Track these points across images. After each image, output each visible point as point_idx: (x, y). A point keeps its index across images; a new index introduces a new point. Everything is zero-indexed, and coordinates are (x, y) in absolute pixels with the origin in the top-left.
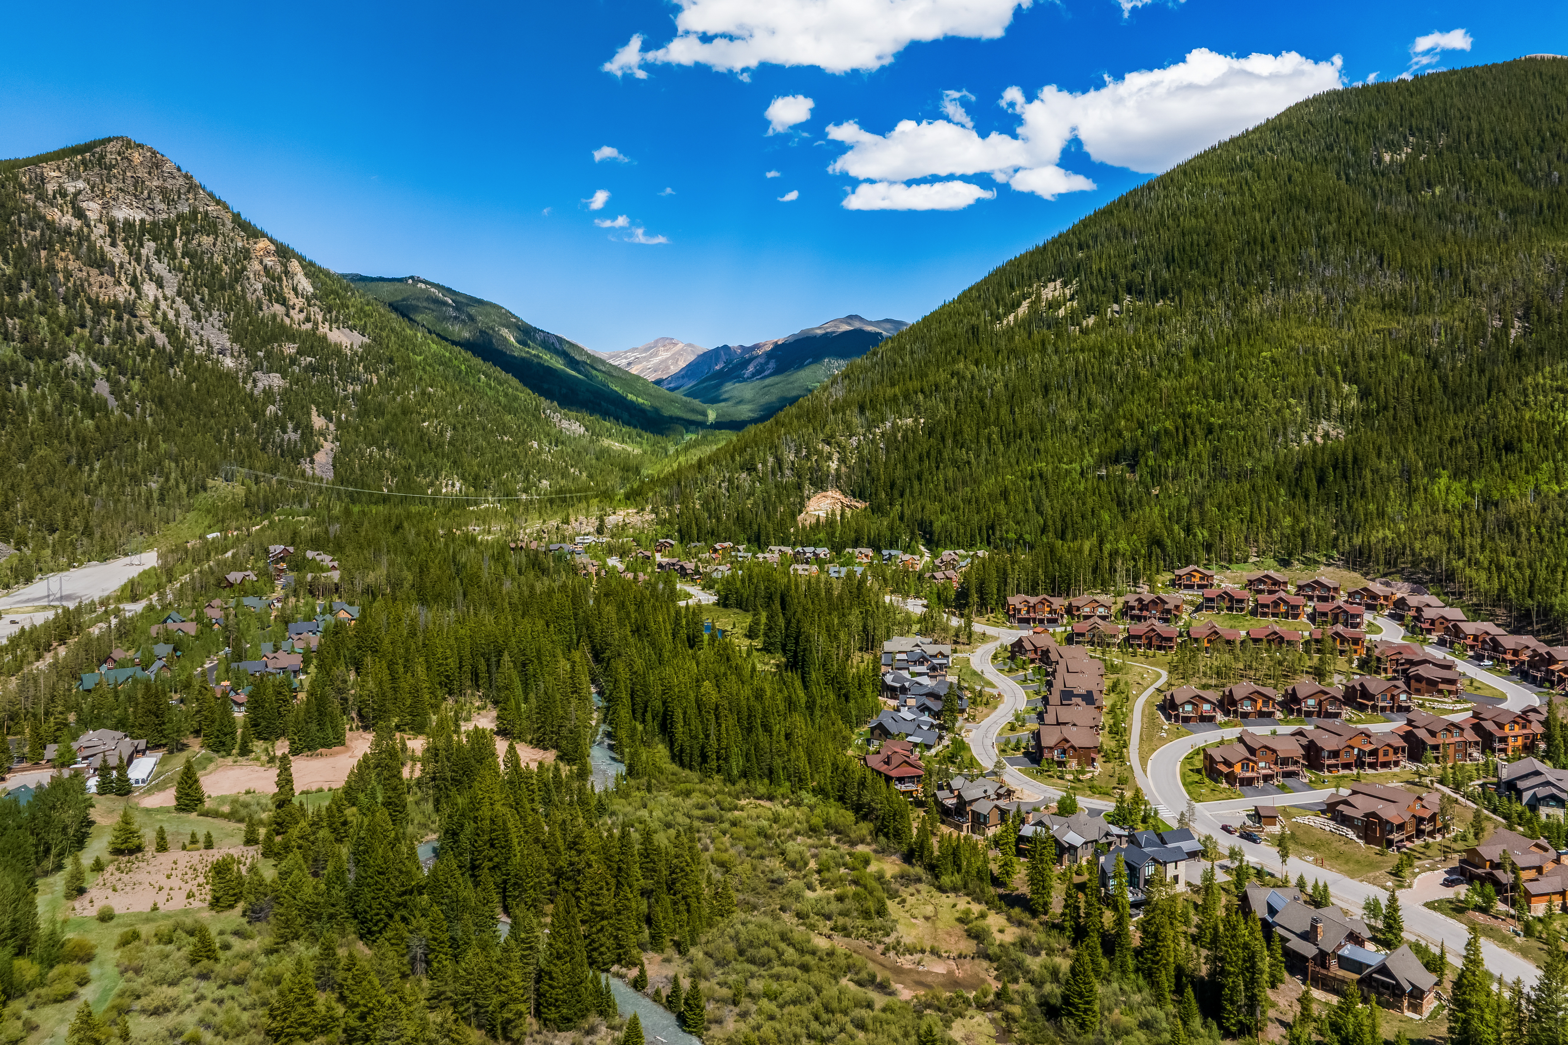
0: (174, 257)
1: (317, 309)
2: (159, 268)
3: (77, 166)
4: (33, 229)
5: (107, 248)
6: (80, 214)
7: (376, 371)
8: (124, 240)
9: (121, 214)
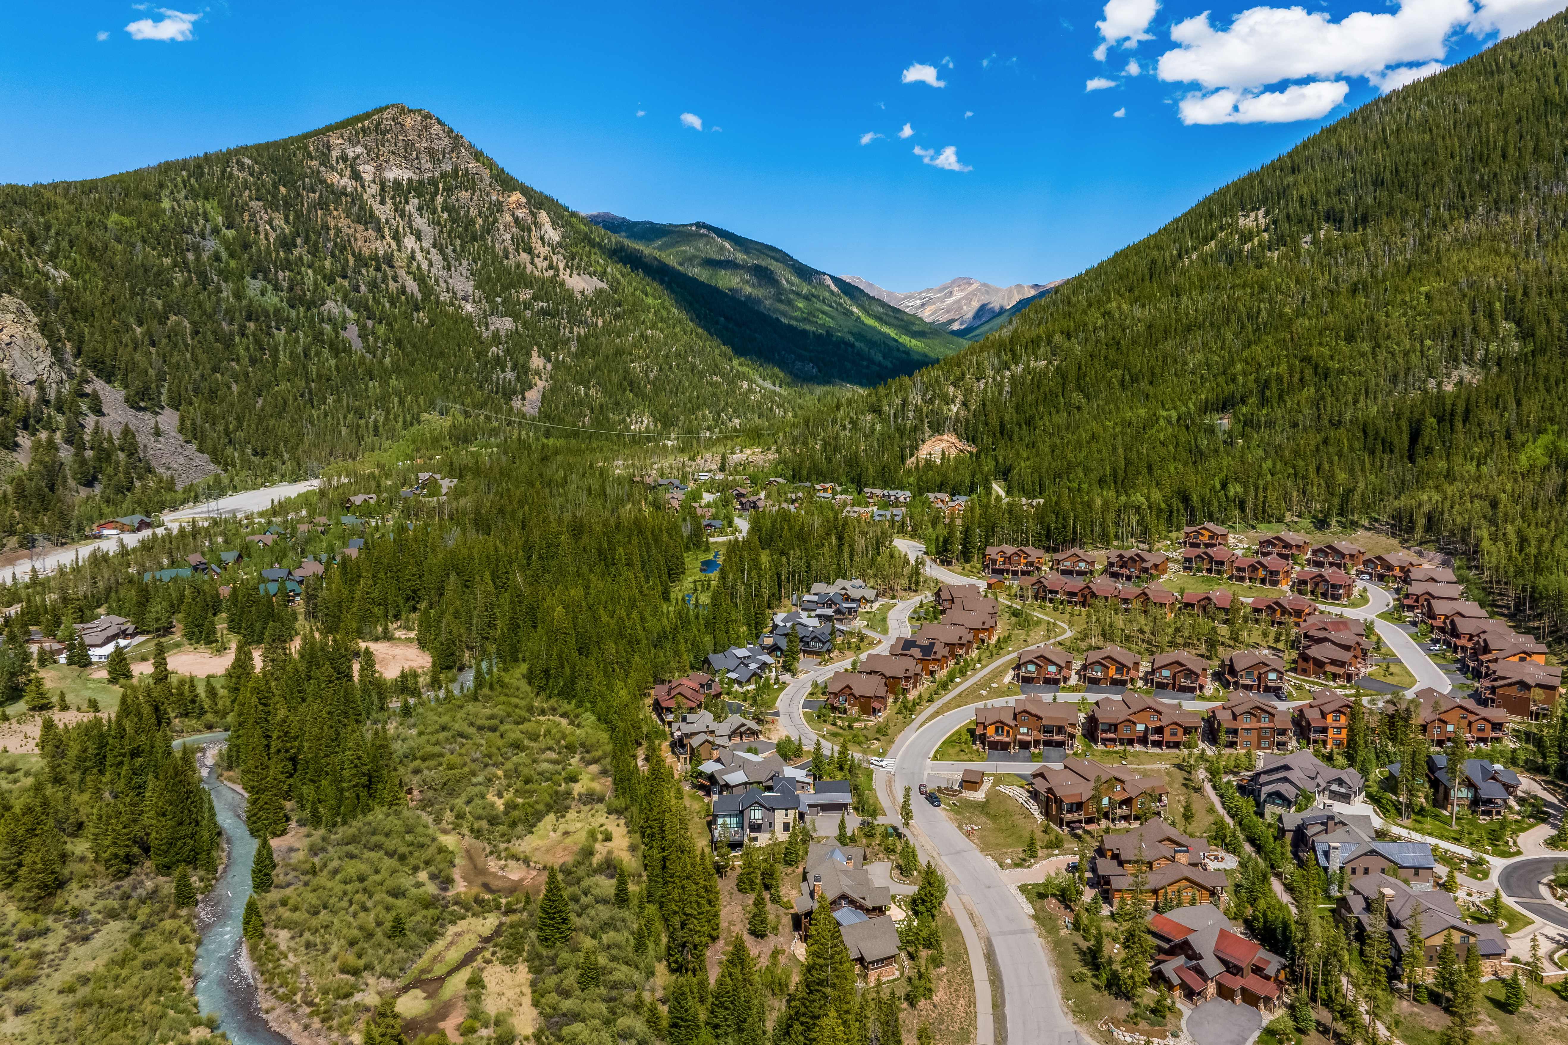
0: (434, 212)
1: (560, 257)
2: (420, 222)
3: (357, 133)
4: (314, 192)
5: (376, 206)
6: (356, 176)
7: (603, 315)
8: (393, 198)
9: (391, 175)
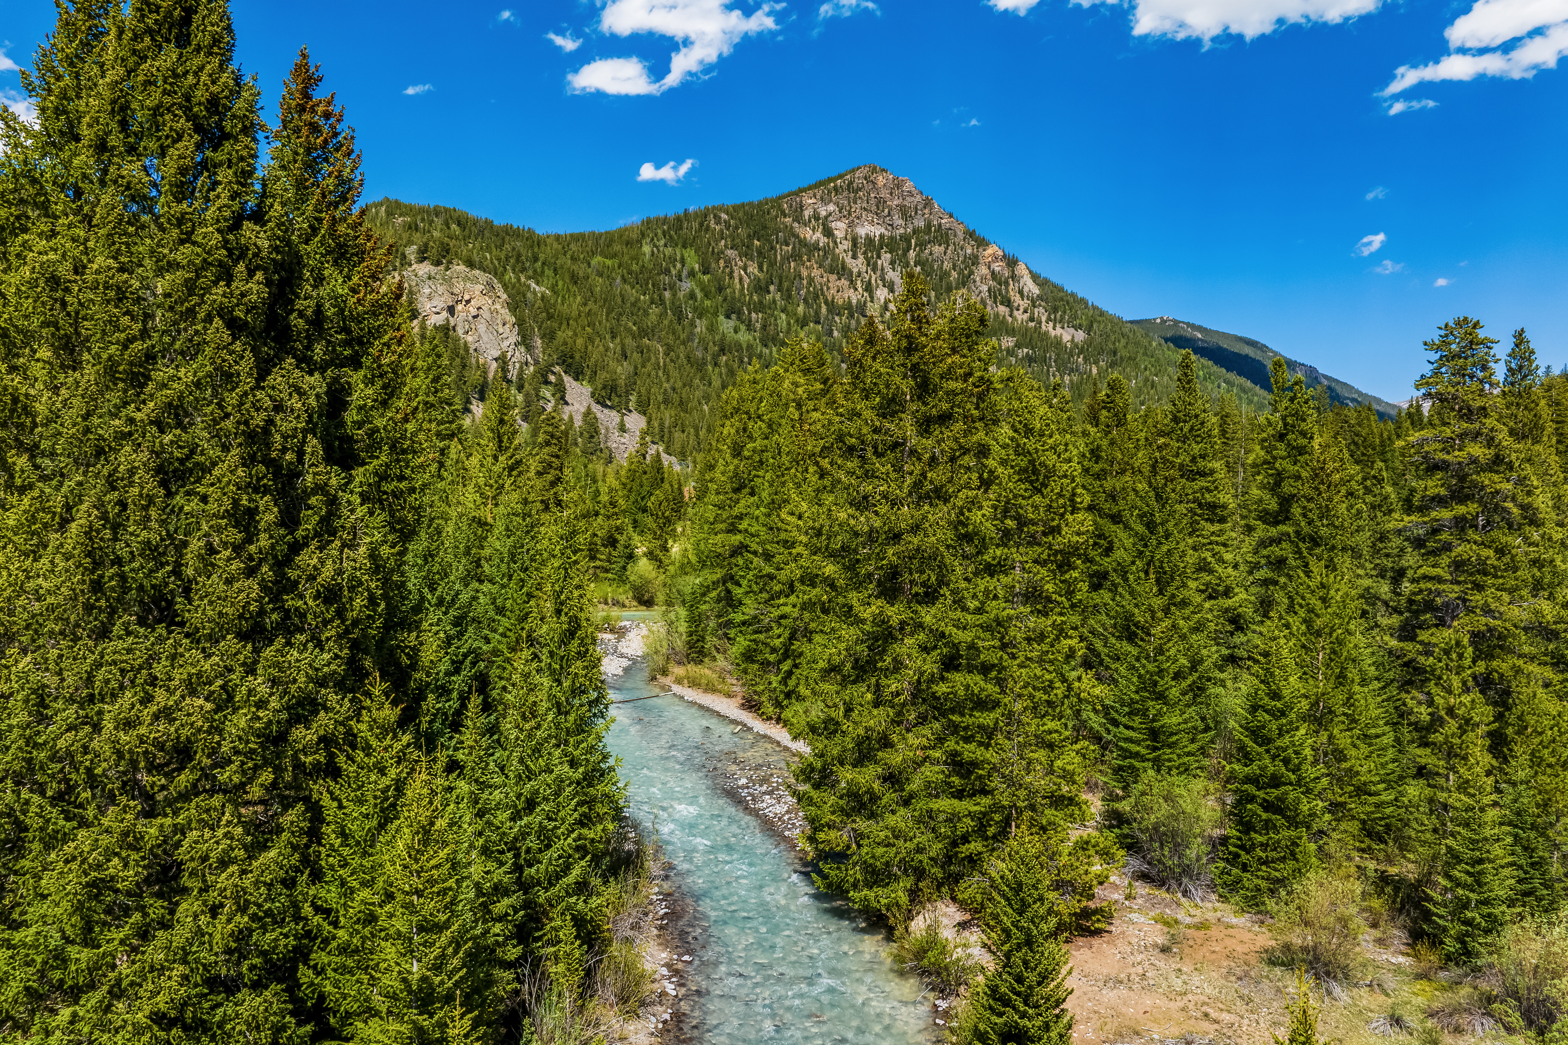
0: (907, 264)
1: (1041, 310)
2: (893, 275)
3: (829, 192)
4: (787, 245)
5: (849, 260)
6: (828, 232)
7: (1096, 363)
8: (865, 253)
9: (862, 231)
